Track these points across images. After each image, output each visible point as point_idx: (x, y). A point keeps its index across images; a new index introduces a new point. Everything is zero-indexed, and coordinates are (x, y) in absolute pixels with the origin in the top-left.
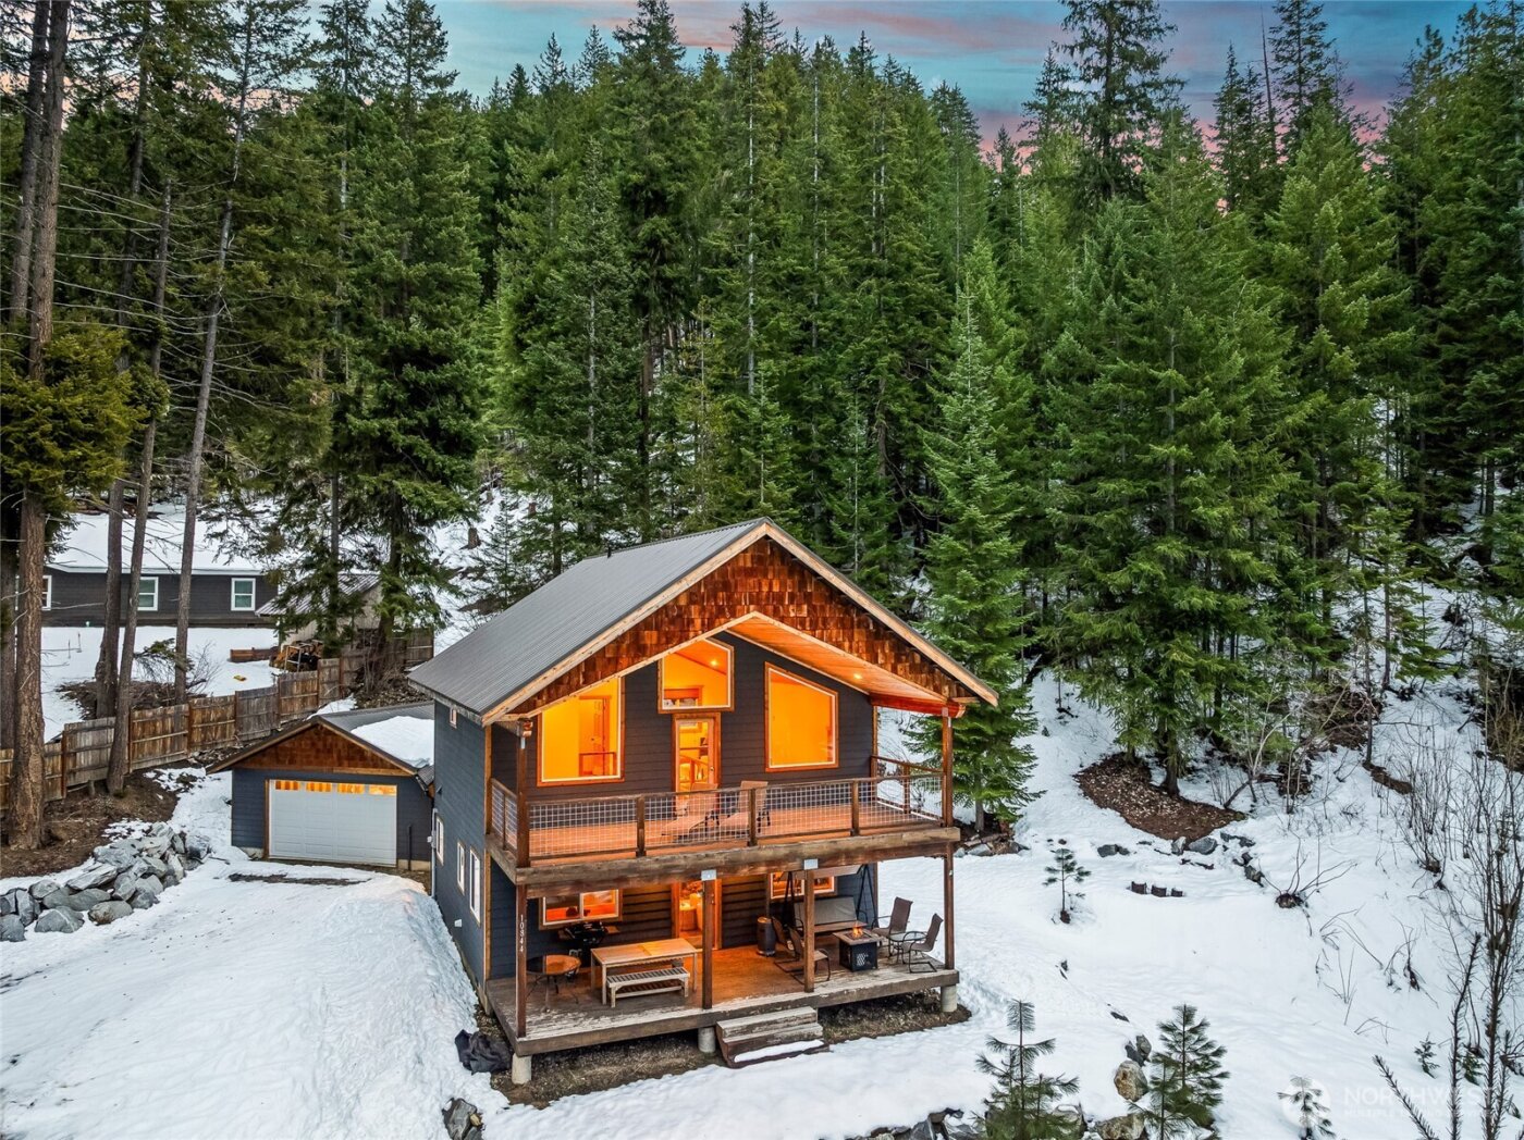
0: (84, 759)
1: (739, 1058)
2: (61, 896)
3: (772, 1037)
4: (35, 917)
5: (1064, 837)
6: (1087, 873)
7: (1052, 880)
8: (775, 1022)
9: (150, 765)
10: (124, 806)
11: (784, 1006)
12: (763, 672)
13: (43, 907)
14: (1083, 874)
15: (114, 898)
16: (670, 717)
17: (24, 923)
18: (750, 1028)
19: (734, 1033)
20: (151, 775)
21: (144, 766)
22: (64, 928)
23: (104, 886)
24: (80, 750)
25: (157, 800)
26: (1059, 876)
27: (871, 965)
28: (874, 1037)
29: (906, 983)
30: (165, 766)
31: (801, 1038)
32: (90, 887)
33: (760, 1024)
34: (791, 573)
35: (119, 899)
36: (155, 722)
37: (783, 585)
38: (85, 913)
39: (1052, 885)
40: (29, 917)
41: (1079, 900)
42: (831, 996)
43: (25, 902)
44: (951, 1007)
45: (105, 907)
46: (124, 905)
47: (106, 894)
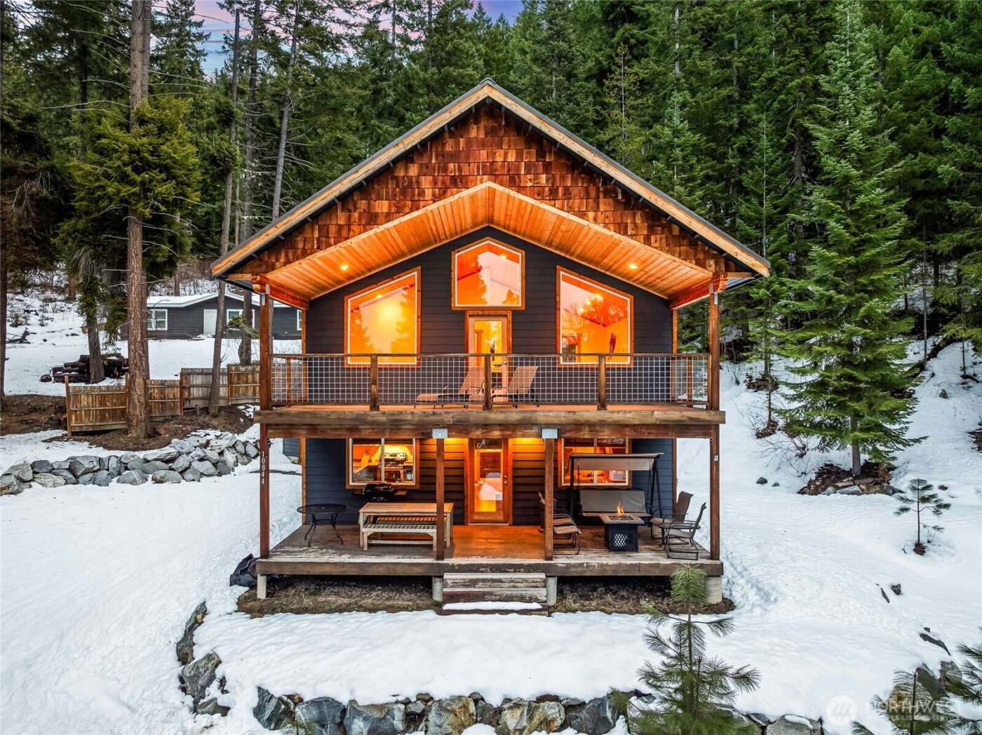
0: (196, 392)
1: (447, 607)
2: (137, 463)
3: (491, 593)
4: (119, 474)
5: (945, 484)
6: (947, 506)
7: (905, 510)
8: (500, 581)
9: (244, 402)
10: (215, 422)
11: (517, 568)
12: (554, 276)
13: (126, 469)
14: (941, 507)
15: (171, 469)
16: (462, 313)
17: (111, 475)
18: (473, 583)
19: (455, 584)
20: (241, 407)
21: (240, 402)
22: (133, 482)
23: (167, 462)
24: (193, 386)
25: (239, 422)
26: (914, 506)
27: (631, 547)
28: (610, 613)
29: (657, 565)
30: (253, 404)
31: (522, 599)
32: (156, 460)
33: (484, 580)
34: (528, 144)
35: (173, 470)
36: (247, 375)
37: (519, 155)
38: (150, 476)
39: (905, 515)
40: (115, 473)
41: (937, 533)
42: (568, 566)
43: (113, 463)
44: (715, 599)
45: (162, 473)
46: (176, 474)
47: (167, 466)
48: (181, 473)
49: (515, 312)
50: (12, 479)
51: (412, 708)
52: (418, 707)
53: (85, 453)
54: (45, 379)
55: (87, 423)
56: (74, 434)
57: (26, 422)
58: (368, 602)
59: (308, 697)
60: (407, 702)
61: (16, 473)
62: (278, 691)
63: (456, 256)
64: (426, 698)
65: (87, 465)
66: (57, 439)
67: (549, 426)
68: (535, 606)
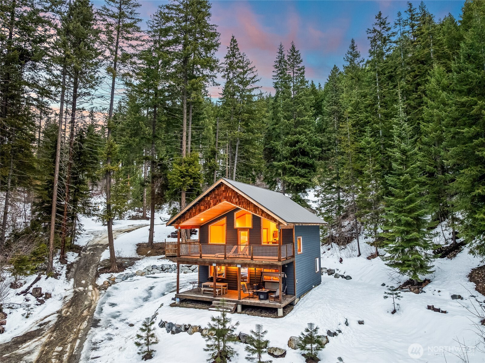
1: (210, 309)
5: (440, 290)
11: (230, 301)
16: (237, 229)
18: (219, 304)
19: (215, 303)
33: (221, 303)
37: (232, 194)
44: (280, 315)
45: (186, 270)
46: (191, 271)
47: (188, 268)
48: (192, 271)
49: (250, 229)
50: (146, 270)
51: (186, 327)
52: (187, 327)
53: (166, 263)
54: (169, 237)
55: (171, 254)
56: (167, 257)
57: (157, 252)
58: (196, 306)
59: (168, 322)
60: (185, 326)
61: (147, 268)
62: (163, 320)
63: (235, 213)
64: (190, 325)
65: (166, 267)
66: (161, 258)
67: (239, 264)
68: (229, 311)
